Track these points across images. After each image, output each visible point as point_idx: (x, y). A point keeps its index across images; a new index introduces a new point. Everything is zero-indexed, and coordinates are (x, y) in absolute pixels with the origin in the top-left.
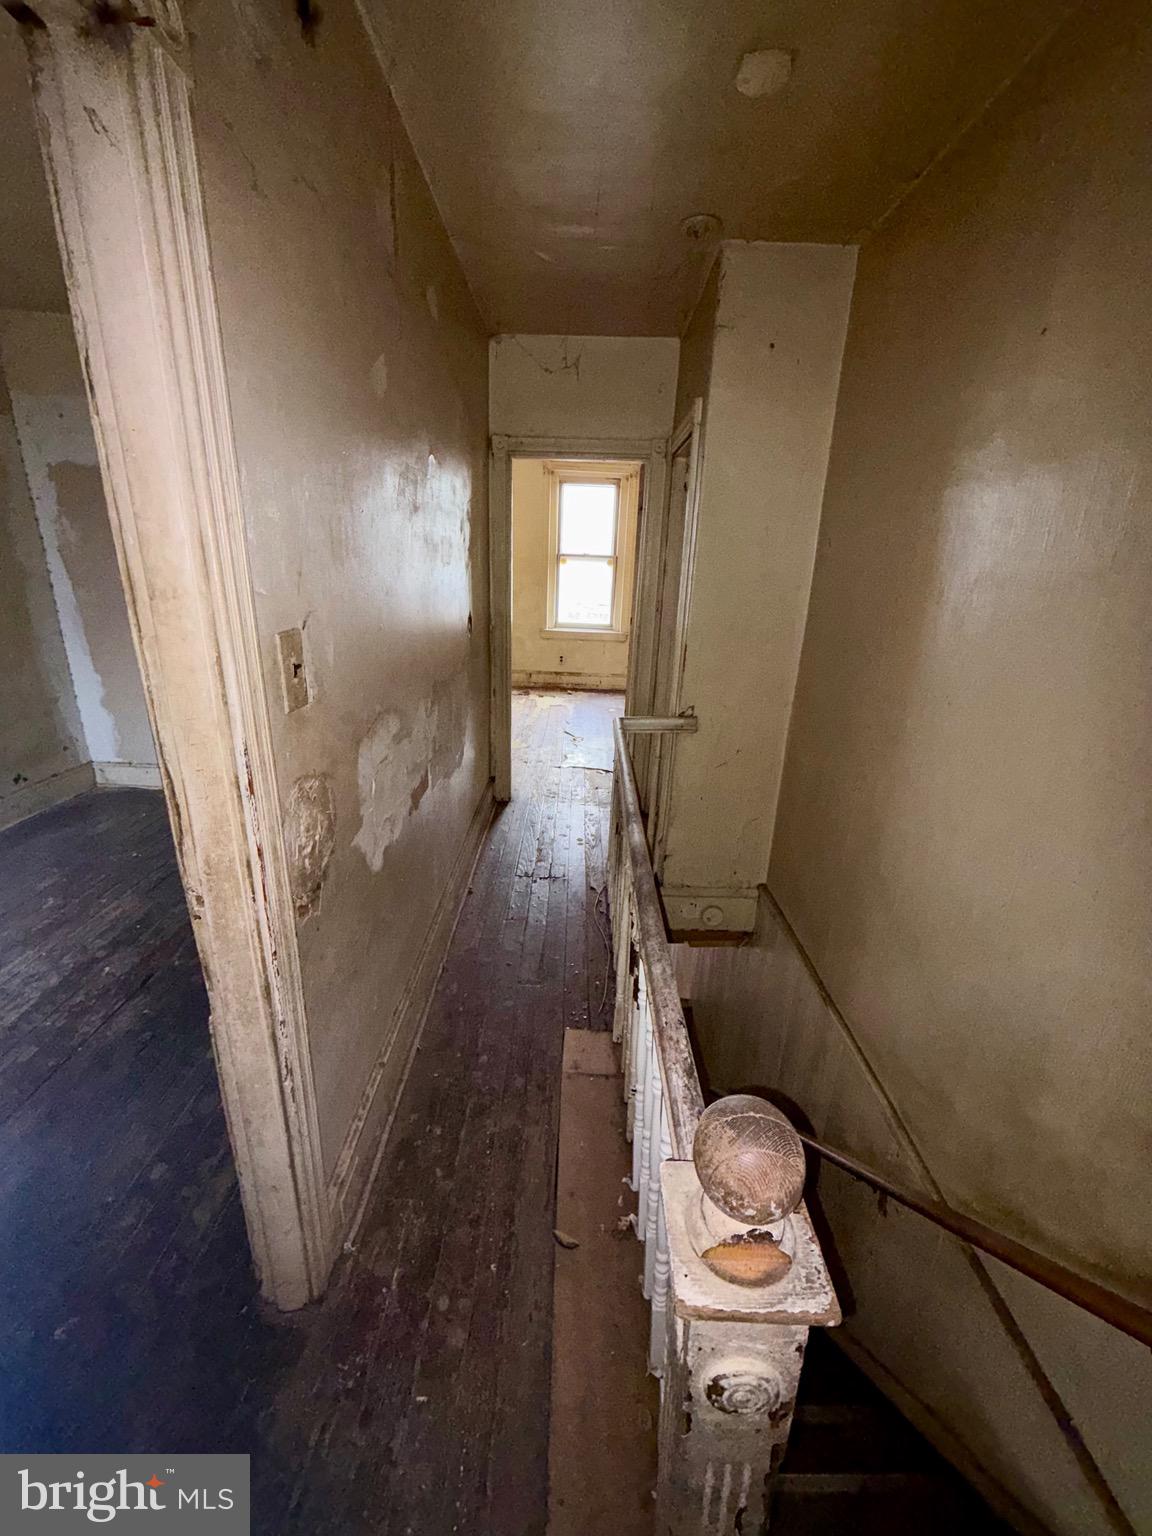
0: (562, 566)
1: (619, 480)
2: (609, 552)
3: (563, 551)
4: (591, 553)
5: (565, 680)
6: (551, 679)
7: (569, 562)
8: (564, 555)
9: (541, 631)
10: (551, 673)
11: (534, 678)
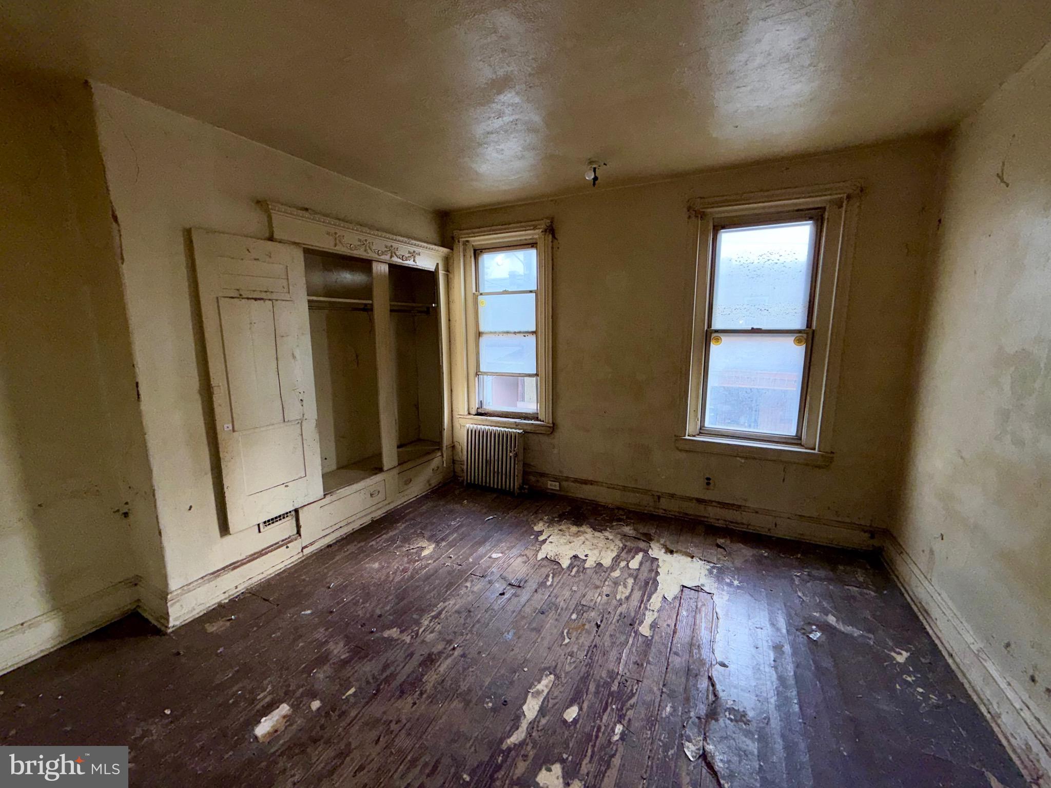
0: (714, 347)
1: (824, 209)
2: (797, 322)
3: (717, 324)
4: (764, 327)
5: (713, 514)
6: (692, 509)
7: (725, 339)
8: (717, 331)
9: (678, 438)
10: (690, 499)
11: (664, 503)
